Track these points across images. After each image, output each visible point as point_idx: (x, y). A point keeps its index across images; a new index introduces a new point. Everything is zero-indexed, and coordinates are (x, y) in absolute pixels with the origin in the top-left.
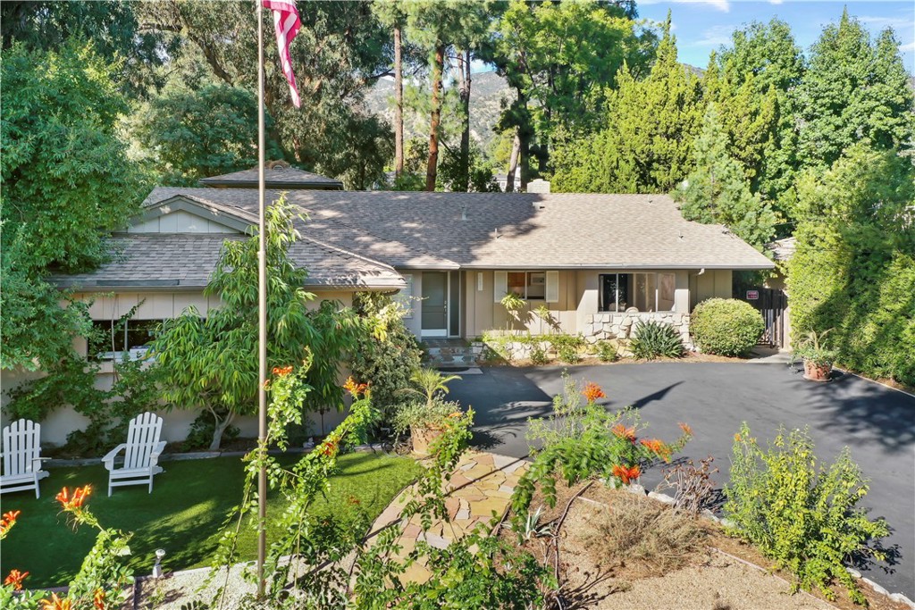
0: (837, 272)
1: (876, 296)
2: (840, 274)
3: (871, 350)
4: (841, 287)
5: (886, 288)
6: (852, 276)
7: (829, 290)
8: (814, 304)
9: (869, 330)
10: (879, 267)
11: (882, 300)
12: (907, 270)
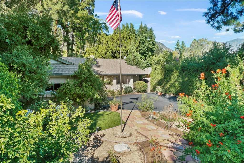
0: (162, 74)
1: (170, 79)
2: (162, 75)
3: (169, 89)
4: (163, 77)
5: (172, 77)
6: (165, 75)
7: (160, 78)
8: (157, 81)
9: (169, 85)
10: (171, 73)
11: (171, 79)
12: (176, 73)
